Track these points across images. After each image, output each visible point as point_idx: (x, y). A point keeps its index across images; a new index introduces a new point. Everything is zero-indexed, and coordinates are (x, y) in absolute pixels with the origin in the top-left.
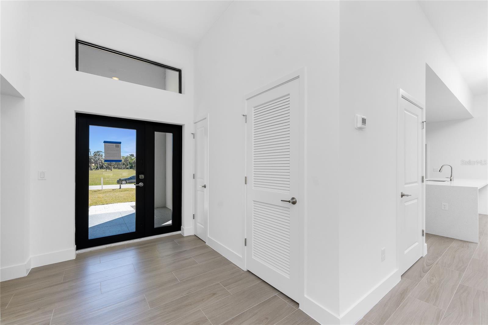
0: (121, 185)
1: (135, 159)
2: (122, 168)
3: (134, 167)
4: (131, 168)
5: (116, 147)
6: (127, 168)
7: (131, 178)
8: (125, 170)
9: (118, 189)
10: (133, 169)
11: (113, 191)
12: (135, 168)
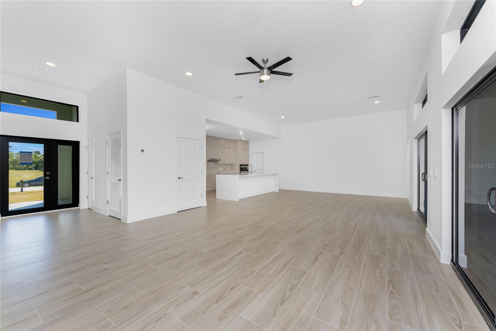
0: (23, 188)
1: (43, 157)
2: (22, 169)
3: (41, 167)
4: (36, 168)
5: (28, 155)
6: (31, 169)
7: (36, 180)
8: (26, 171)
9: (19, 192)
10: (40, 170)
11: (12, 194)
12: (43, 168)
